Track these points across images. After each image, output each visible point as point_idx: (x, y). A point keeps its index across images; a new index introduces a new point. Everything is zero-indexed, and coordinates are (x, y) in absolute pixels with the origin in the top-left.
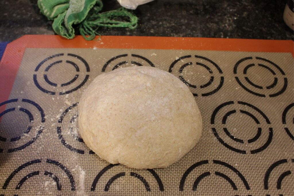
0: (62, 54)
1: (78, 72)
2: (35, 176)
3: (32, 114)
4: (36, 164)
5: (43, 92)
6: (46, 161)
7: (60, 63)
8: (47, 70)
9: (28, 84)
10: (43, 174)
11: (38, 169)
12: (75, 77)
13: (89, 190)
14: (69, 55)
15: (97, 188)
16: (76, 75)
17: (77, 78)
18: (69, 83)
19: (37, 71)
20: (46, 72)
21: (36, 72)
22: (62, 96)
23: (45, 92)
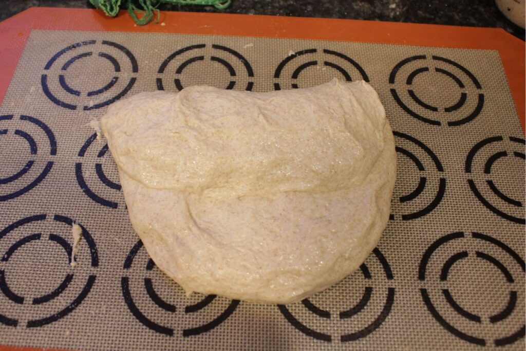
0: (94, 42)
1: (117, 73)
2: (34, 241)
3: (35, 140)
4: (36, 222)
5: (55, 105)
6: (53, 217)
7: (88, 57)
8: (64, 68)
9: (31, 91)
10: (47, 239)
11: (40, 230)
12: (112, 81)
13: (121, 266)
14: (105, 42)
15: (135, 264)
16: (114, 78)
17: (115, 82)
18: (100, 91)
19: (48, 69)
20: (63, 71)
21: (46, 70)
22: (88, 112)
23: (59, 105)
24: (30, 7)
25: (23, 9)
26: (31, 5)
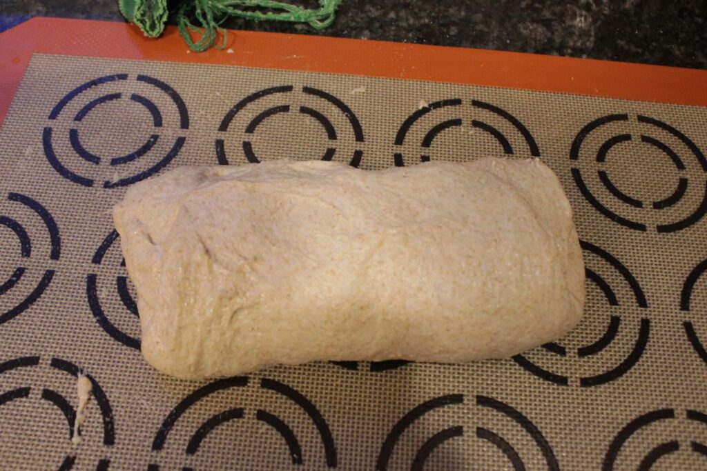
0: (123, 77)
1: (157, 128)
2: (18, 399)
3: (29, 234)
4: (24, 368)
5: (62, 178)
6: (50, 362)
7: (114, 101)
8: (79, 118)
9: (27, 153)
10: (39, 396)
11: (29, 382)
12: (149, 141)
13: (148, 446)
14: (141, 78)
15: (169, 444)
16: (153, 136)
17: (154, 143)
18: (130, 158)
19: (54, 119)
20: (77, 122)
21: (51, 120)
22: (110, 191)
23: (68, 178)
24: (32, 17)
25: (22, 20)
26: (34, 13)
